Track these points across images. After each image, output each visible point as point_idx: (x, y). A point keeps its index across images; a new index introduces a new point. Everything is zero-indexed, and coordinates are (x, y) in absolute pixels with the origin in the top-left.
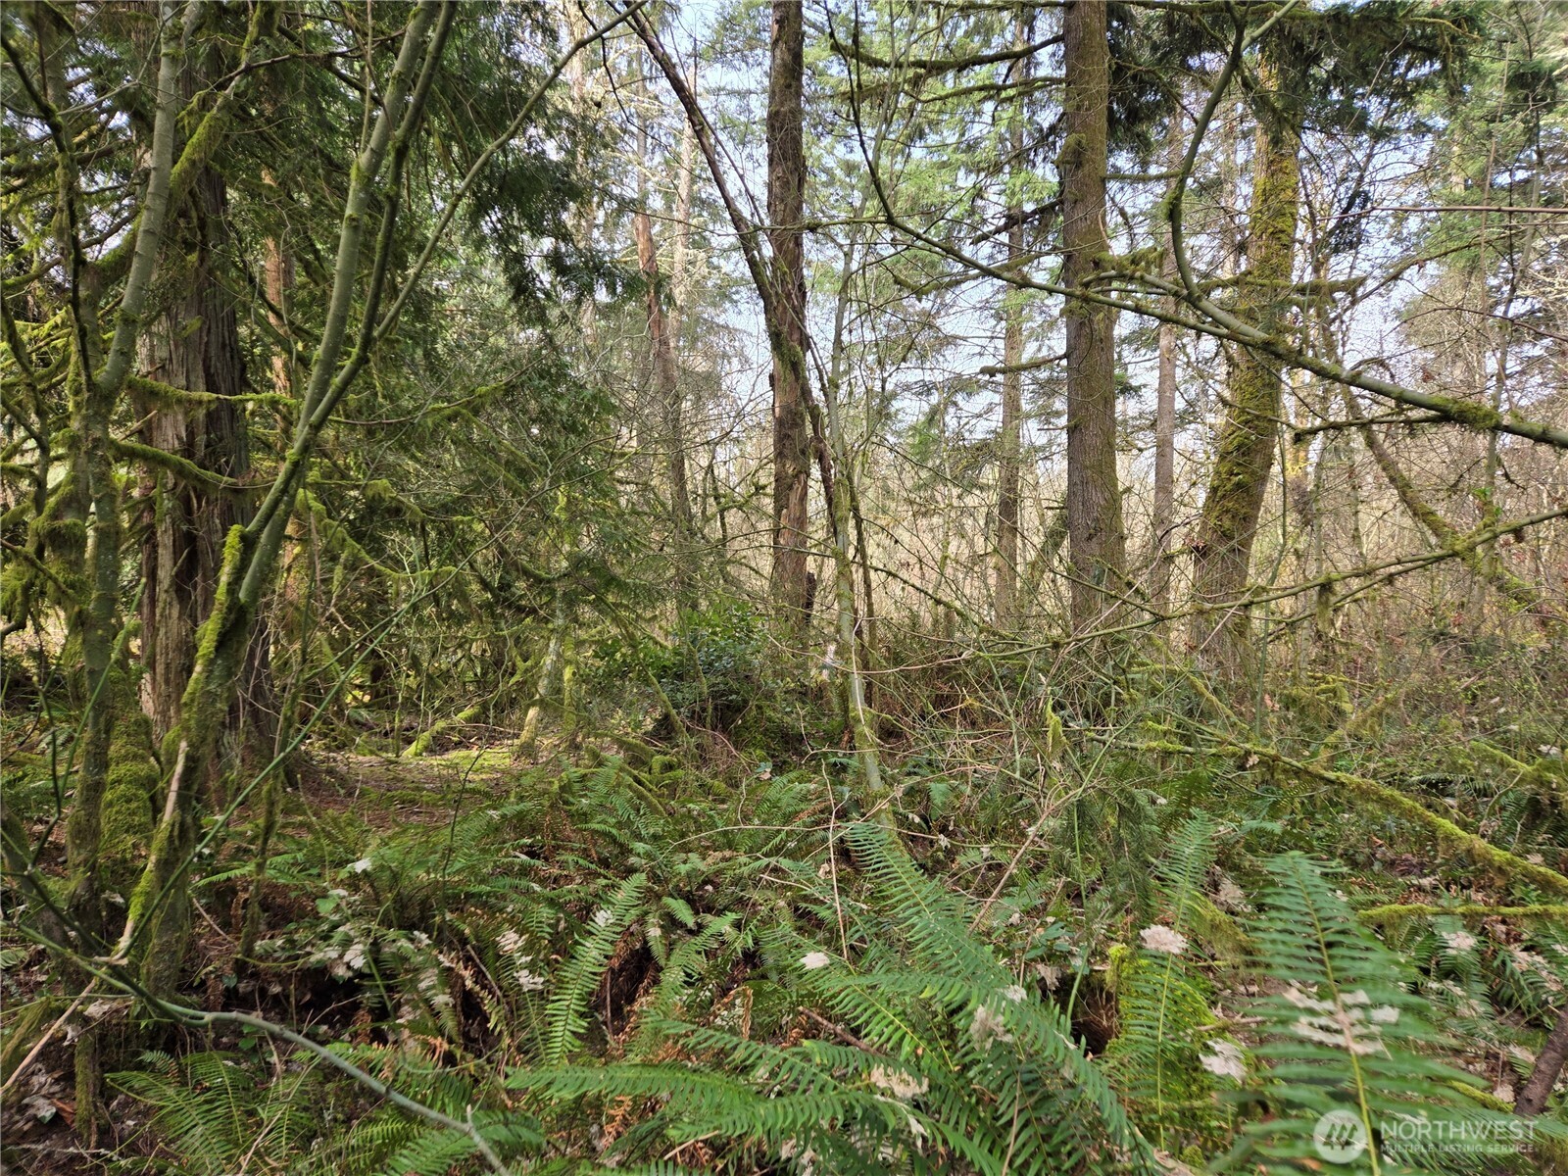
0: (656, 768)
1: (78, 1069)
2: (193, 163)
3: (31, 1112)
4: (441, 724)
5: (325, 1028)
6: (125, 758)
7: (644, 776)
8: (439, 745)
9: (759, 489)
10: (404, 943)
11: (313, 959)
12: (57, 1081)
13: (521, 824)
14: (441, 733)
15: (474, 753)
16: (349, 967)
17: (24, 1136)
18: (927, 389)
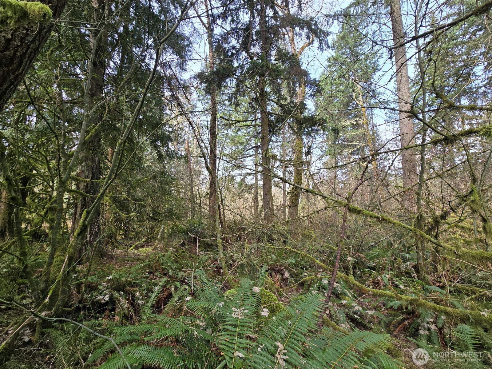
0: (180, 252)
1: (37, 328)
2: (91, 136)
3: (23, 340)
4: (137, 243)
5: (98, 314)
6: (60, 256)
7: (177, 254)
8: (137, 247)
9: (207, 193)
10: (117, 294)
11: (97, 299)
12: (31, 332)
13: (149, 266)
14: (138, 245)
15: (145, 249)
16: (105, 300)
17: (20, 346)
18: (241, 175)
